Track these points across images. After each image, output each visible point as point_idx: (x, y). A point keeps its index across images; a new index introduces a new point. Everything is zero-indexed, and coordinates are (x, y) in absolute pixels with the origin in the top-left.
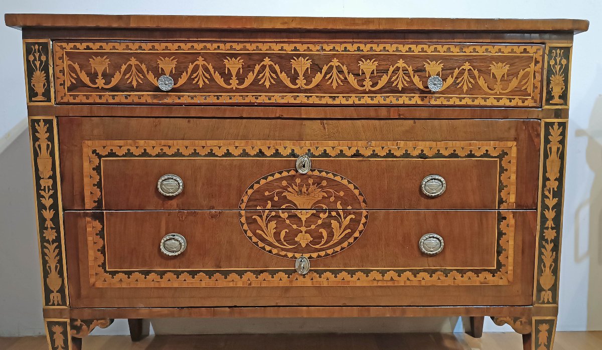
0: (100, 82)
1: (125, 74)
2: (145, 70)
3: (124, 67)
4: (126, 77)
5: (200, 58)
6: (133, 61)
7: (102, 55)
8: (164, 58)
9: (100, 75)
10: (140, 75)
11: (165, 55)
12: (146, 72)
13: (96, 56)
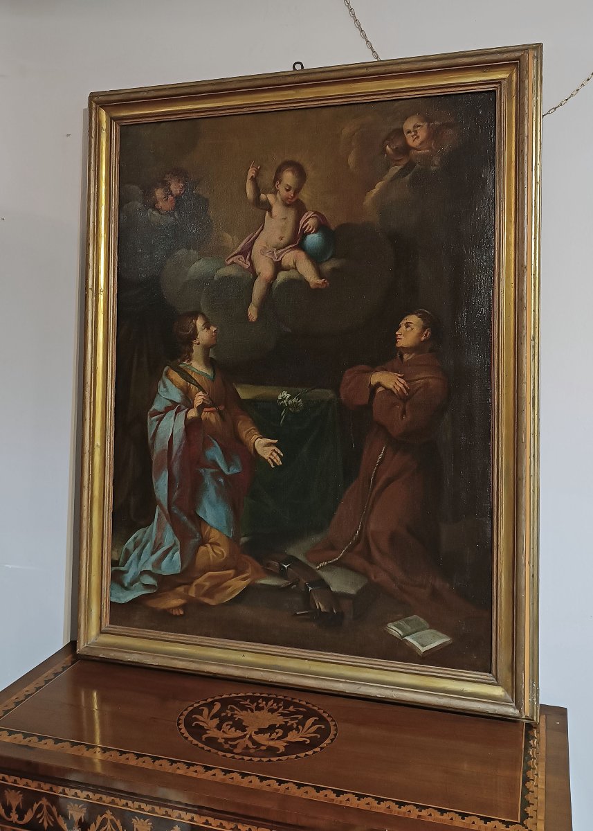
0: (14, 817)
1: (37, 813)
2: (56, 814)
3: (36, 806)
4: (38, 816)
5: (108, 812)
6: (44, 802)
7: (17, 789)
8: (74, 804)
9: (14, 809)
10: (51, 817)
11: (75, 802)
12: (56, 816)
13: (11, 789)
